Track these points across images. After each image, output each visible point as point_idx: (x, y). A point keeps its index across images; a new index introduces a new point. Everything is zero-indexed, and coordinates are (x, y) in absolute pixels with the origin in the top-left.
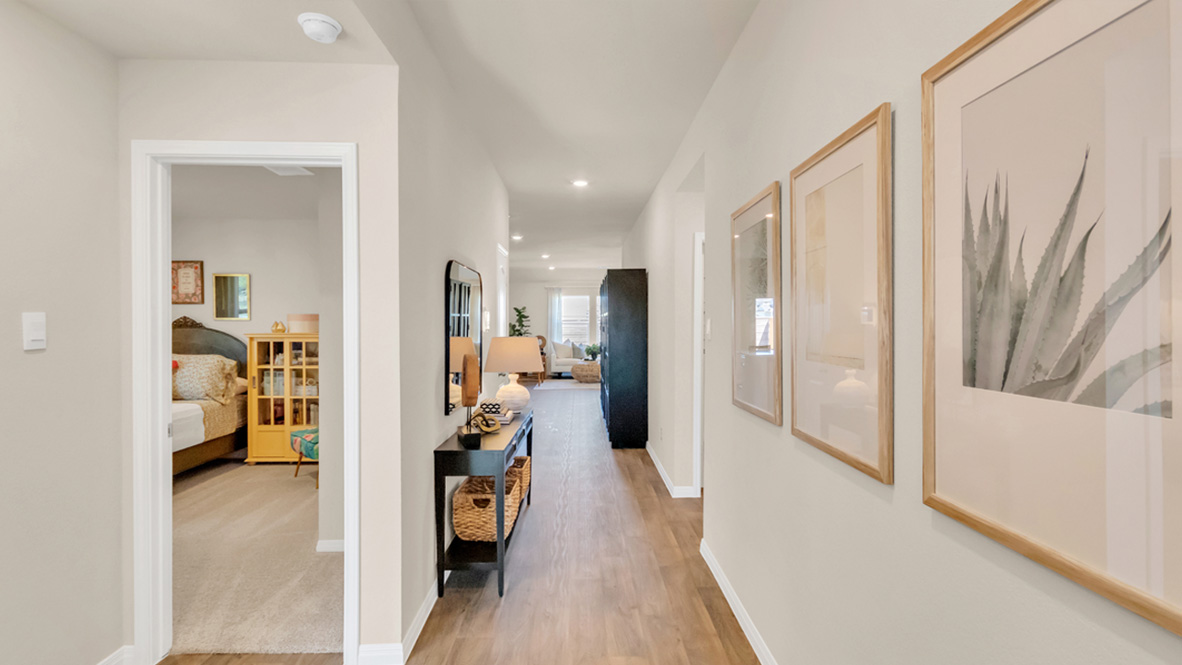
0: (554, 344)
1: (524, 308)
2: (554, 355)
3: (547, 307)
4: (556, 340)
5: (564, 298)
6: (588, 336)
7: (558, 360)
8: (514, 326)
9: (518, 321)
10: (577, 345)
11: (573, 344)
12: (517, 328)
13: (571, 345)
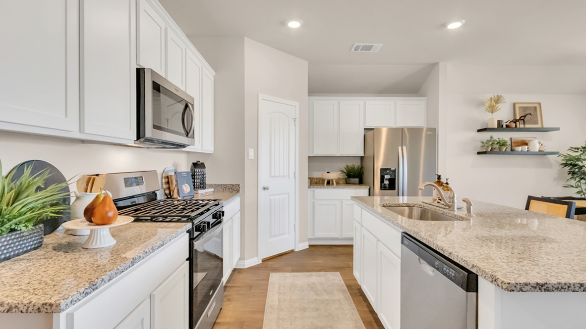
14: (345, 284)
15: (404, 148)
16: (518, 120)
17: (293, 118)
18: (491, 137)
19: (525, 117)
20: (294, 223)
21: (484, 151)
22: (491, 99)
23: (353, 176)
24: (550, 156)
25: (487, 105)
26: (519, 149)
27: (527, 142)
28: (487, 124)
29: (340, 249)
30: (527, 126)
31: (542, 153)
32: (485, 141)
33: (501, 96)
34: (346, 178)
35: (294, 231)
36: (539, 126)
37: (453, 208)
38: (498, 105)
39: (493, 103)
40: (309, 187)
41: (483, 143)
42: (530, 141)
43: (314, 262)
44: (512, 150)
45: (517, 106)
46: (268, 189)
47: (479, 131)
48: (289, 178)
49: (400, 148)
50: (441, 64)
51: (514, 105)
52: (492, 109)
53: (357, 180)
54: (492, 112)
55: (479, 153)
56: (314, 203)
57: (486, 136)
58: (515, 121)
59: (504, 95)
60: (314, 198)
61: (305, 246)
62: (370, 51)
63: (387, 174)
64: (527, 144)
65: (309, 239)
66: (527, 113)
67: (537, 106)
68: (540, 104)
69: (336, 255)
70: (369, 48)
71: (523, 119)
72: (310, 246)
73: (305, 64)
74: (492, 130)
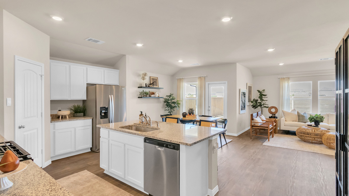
0: (283, 111)
1: (264, 90)
2: (283, 119)
3: (279, 90)
4: (286, 110)
5: (291, 83)
6: (311, 106)
7: (287, 123)
8: (257, 100)
9: (259, 97)
10: (302, 113)
11: (298, 113)
12: (259, 101)
13: (296, 113)
14: (94, 174)
15: (112, 96)
16: (151, 84)
17: (40, 75)
18: (143, 91)
19: (154, 83)
20: (41, 149)
21: (141, 96)
22: (143, 74)
23: (79, 112)
24: (161, 99)
25: (142, 76)
26: (152, 96)
27: (154, 93)
28: (141, 85)
29: (75, 158)
30: (155, 86)
31: (159, 97)
32: (141, 92)
33: (146, 73)
34: (74, 113)
35: (41, 154)
36: (157, 87)
37: (150, 125)
38: (145, 77)
39: (144, 76)
40: (51, 122)
41: (140, 93)
42: (155, 92)
43: (64, 170)
44: (150, 96)
45: (151, 78)
46: (24, 128)
47: (139, 87)
48: (37, 117)
49: (110, 96)
50: (127, 56)
51: (150, 77)
52: (143, 79)
53: (82, 114)
54: (143, 80)
55: (139, 97)
56: (54, 133)
57: (141, 90)
58: (150, 84)
59: (147, 73)
60: (54, 129)
61: (49, 162)
62: (97, 43)
63: (103, 110)
64: (154, 94)
65: (51, 157)
66: (154, 81)
67: (157, 78)
68: (158, 78)
69: (76, 162)
70: (97, 41)
71: (153, 84)
72: (52, 162)
73: (48, 37)
74: (144, 87)
